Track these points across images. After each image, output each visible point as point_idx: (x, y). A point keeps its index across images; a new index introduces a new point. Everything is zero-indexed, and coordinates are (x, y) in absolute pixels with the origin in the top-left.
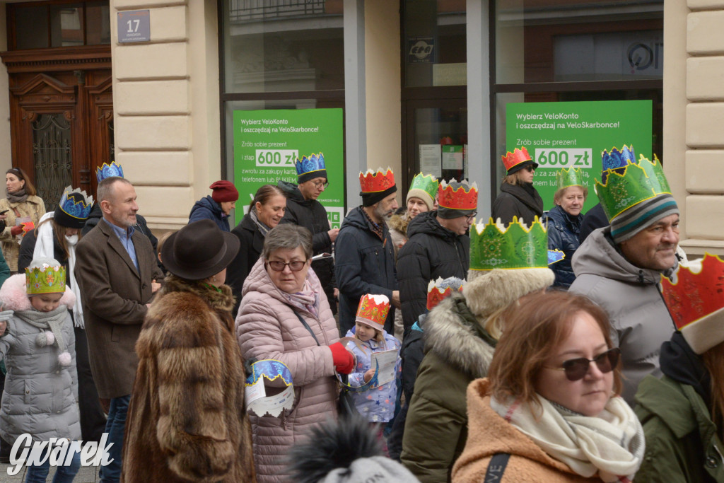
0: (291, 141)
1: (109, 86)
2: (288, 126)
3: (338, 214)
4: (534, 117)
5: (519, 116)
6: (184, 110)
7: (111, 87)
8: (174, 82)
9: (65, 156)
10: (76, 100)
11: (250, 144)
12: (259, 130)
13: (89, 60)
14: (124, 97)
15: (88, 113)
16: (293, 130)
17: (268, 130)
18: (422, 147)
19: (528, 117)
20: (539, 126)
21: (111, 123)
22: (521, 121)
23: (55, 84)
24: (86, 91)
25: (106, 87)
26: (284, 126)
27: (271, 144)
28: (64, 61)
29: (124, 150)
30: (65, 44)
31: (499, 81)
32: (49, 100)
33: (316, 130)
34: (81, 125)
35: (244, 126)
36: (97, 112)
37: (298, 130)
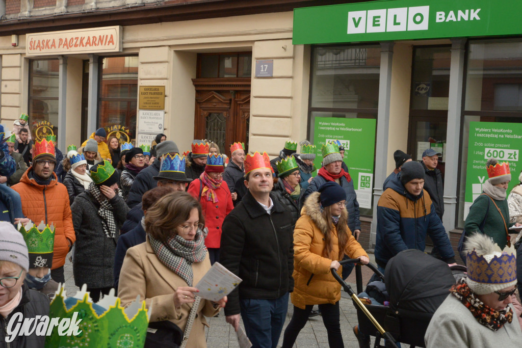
0: (346, 136)
1: (248, 99)
2: (345, 127)
3: (369, 177)
4: (486, 130)
5: (477, 129)
6: (288, 115)
7: (249, 101)
8: (284, 99)
9: (222, 136)
10: (230, 106)
11: (323, 136)
12: (328, 128)
13: (238, 85)
14: (256, 106)
15: (236, 114)
16: (348, 129)
17: (334, 129)
18: (419, 143)
19: (482, 130)
20: (489, 136)
21: (248, 120)
22: (478, 132)
23: (219, 97)
24: (236, 102)
25: (246, 101)
26: (342, 127)
27: (334, 137)
28: (225, 85)
29: (254, 135)
30: (226, 76)
31: (466, 109)
32: (215, 105)
33: (360, 130)
34: (232, 120)
35: (321, 126)
36: (241, 114)
37: (350, 130)
